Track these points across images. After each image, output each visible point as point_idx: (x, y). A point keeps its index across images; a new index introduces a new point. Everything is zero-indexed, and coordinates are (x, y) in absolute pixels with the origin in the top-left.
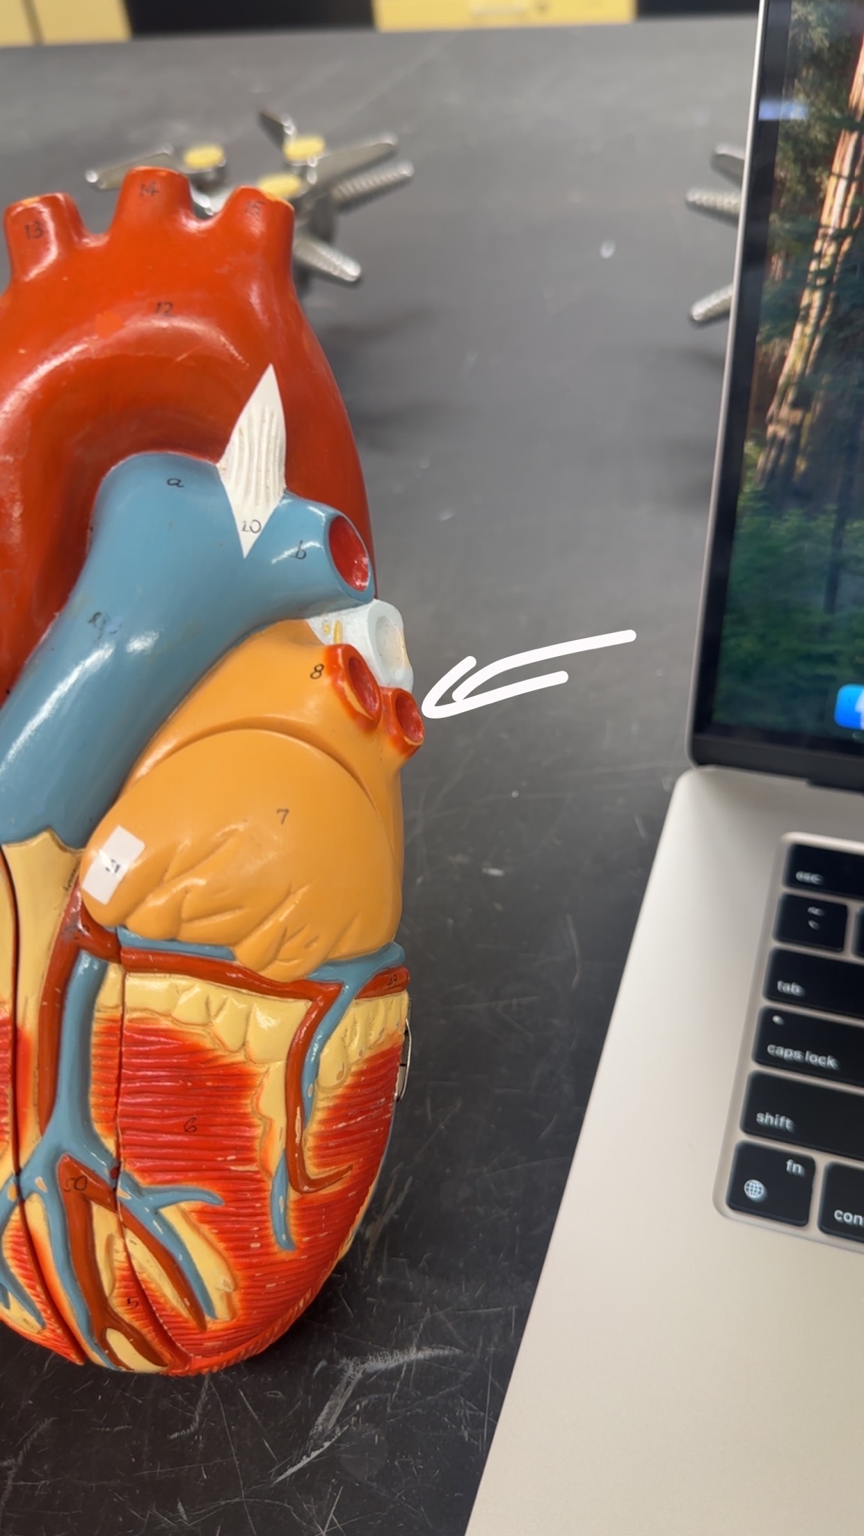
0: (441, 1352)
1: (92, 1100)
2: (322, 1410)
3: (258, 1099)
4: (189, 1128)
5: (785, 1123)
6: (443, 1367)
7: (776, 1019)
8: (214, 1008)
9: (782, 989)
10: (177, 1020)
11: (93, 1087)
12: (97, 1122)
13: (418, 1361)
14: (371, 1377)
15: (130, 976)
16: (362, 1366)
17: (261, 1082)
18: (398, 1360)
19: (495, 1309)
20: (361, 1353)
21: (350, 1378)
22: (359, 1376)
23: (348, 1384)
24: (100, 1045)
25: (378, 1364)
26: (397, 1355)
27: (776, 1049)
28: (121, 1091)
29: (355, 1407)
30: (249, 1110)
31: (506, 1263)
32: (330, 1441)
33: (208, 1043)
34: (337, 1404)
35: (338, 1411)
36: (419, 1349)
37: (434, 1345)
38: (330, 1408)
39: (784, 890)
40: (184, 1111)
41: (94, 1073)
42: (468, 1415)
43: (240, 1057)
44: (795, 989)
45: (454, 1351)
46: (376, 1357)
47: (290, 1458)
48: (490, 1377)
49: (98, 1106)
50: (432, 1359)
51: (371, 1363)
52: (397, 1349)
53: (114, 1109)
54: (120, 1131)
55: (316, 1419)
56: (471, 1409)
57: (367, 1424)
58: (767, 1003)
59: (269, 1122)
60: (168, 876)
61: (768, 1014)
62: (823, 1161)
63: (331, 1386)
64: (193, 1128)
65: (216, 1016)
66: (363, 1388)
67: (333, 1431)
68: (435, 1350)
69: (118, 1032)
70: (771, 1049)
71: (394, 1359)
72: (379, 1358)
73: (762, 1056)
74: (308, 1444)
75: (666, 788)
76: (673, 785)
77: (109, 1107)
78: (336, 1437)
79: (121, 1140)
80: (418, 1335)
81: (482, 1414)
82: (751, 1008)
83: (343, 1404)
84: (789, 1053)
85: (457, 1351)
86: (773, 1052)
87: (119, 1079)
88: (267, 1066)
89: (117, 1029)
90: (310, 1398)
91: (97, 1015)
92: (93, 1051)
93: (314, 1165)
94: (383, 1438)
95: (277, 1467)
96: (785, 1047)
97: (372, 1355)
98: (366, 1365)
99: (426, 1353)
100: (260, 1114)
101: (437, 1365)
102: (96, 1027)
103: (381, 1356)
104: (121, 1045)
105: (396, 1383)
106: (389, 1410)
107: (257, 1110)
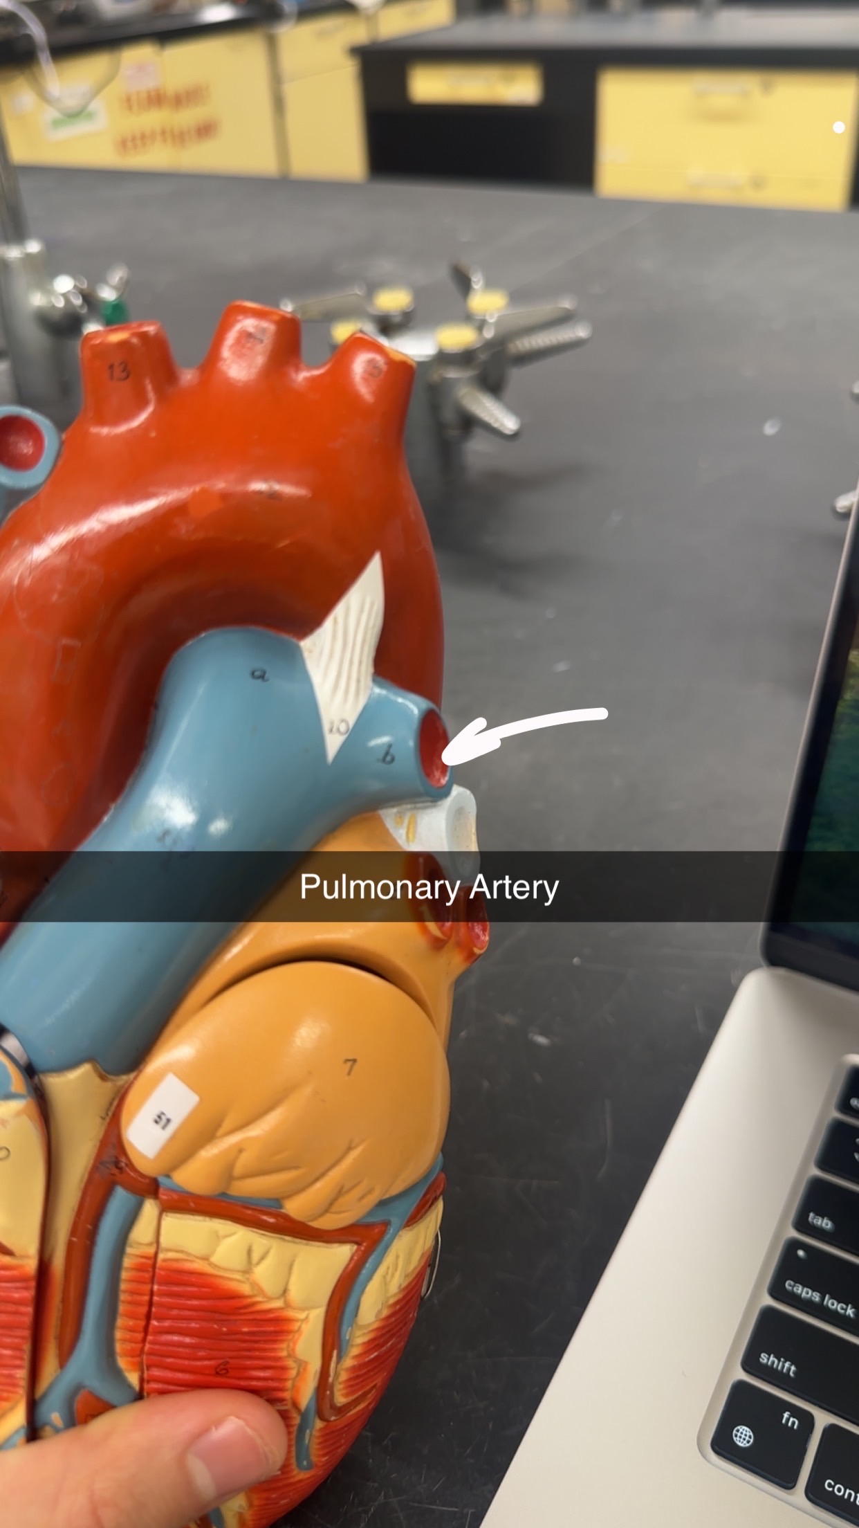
1: (118, 1334)
3: (295, 1344)
4: (221, 1370)
5: (789, 1368)
7: (801, 1253)
8: (256, 1256)
9: (813, 1223)
10: (214, 1264)
11: (120, 1322)
12: (121, 1357)
15: (167, 1216)
17: (300, 1327)
24: (130, 1281)
27: (794, 1286)
28: (150, 1329)
30: (284, 1354)
33: (245, 1289)
39: (836, 1115)
40: (215, 1353)
41: (122, 1308)
43: (278, 1304)
44: (826, 1224)
49: (124, 1340)
53: (140, 1346)
54: (145, 1367)
58: (793, 1233)
59: (303, 1365)
60: (221, 1131)
61: (793, 1245)
62: (823, 1419)
64: (225, 1371)
65: (258, 1263)
69: (151, 1269)
70: (788, 1284)
73: (777, 1290)
75: (733, 981)
76: (740, 980)
77: (136, 1343)
79: (145, 1376)
82: (777, 1236)
84: (807, 1293)
86: (790, 1288)
87: (148, 1317)
88: (306, 1313)
89: (150, 1267)
91: (129, 1250)
92: (123, 1286)
93: (342, 1395)
96: (804, 1286)
100: (295, 1357)
102: (127, 1262)
104: (152, 1283)
107: (291, 1355)
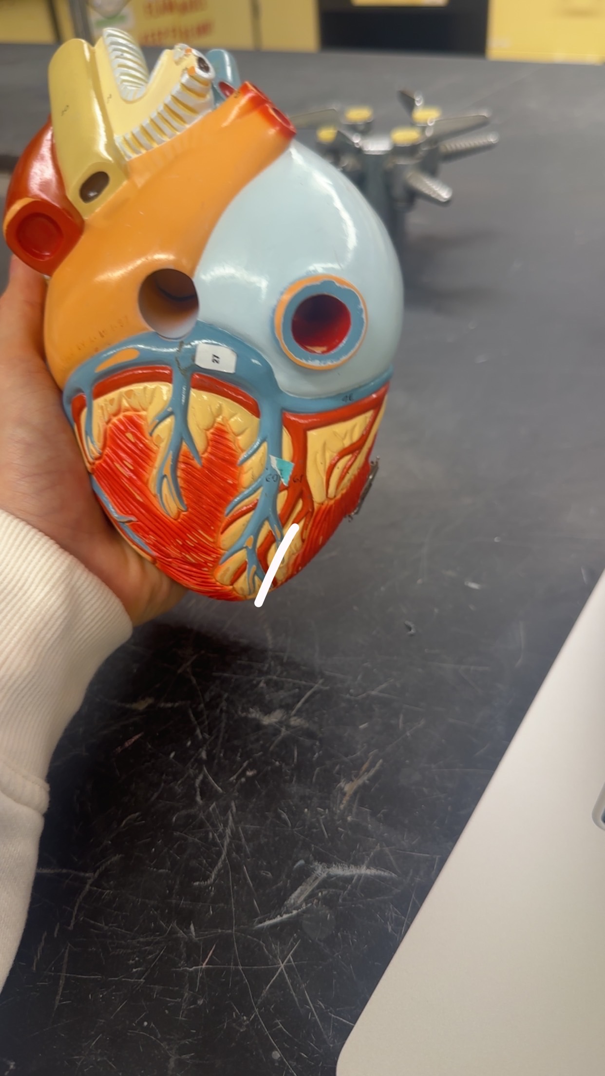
0: (382, 873)
2: (296, 890)
6: (382, 883)
13: (366, 876)
14: (332, 878)
16: (327, 869)
18: (352, 871)
19: (424, 855)
20: (327, 861)
21: (318, 874)
22: (324, 875)
23: (316, 878)
25: (338, 871)
26: (352, 868)
29: (318, 894)
31: (437, 828)
32: (298, 910)
34: (306, 889)
35: (306, 894)
36: (368, 868)
37: (378, 868)
38: (301, 891)
42: (393, 916)
45: (391, 874)
46: (338, 866)
47: (269, 914)
48: (413, 896)
50: (376, 876)
51: (334, 869)
52: (352, 864)
55: (290, 895)
56: (396, 913)
57: (324, 906)
63: (304, 877)
66: (326, 883)
67: (301, 905)
68: (378, 871)
71: (350, 870)
72: (340, 867)
74: (282, 909)
78: (302, 909)
80: (369, 859)
81: (403, 917)
83: (310, 890)
85: (393, 875)
90: (289, 881)
94: (333, 917)
95: (259, 918)
97: (335, 864)
98: (330, 870)
99: (372, 872)
101: (378, 881)
103: (341, 866)
105: (348, 885)
106: (340, 901)
